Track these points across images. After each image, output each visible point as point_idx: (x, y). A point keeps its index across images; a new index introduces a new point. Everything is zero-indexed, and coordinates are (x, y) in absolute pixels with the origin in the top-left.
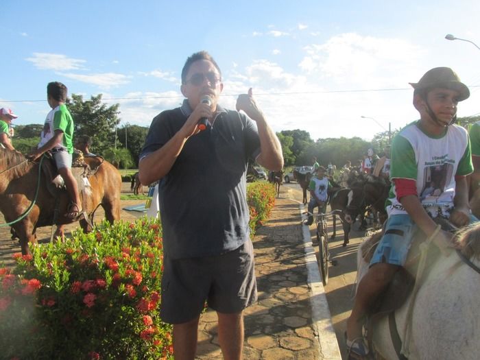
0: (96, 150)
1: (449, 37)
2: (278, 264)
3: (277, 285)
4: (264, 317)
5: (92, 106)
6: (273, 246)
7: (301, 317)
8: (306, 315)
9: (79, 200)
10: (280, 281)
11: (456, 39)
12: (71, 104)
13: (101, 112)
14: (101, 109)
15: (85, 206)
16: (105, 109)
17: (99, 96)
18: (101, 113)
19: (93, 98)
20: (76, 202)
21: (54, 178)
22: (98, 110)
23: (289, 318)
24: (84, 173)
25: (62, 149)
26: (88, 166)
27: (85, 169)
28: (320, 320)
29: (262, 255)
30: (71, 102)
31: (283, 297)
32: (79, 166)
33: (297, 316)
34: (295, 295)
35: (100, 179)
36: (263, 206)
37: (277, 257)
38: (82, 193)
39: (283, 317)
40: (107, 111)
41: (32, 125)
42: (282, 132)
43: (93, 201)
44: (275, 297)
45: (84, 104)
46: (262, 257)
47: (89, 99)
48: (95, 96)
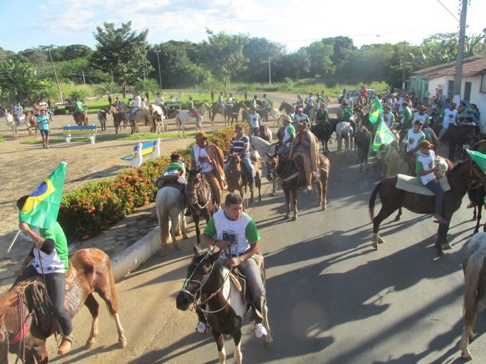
0: (132, 76)
5: (123, 33)
13: (132, 39)
14: (132, 36)
16: (135, 37)
17: (130, 23)
18: (132, 41)
19: (123, 25)
22: (129, 38)
30: (104, 31)
40: (137, 38)
41: (72, 46)
45: (116, 32)
47: (120, 27)
48: (126, 23)
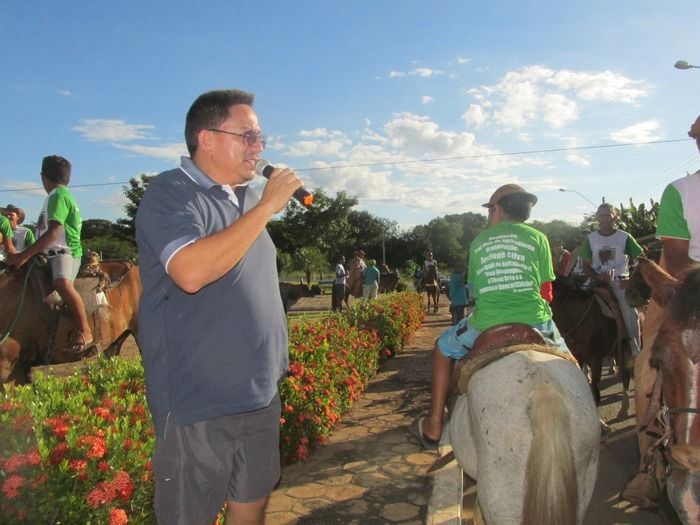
1: (681, 65)
2: (401, 416)
3: (390, 450)
4: (353, 504)
6: (403, 388)
7: (411, 503)
8: (420, 501)
9: (86, 326)
10: (396, 444)
11: (691, 67)
12: (140, 189)
15: (97, 335)
20: (82, 331)
21: (47, 295)
23: (392, 505)
24: (99, 286)
25: (63, 251)
26: (106, 275)
27: (101, 280)
28: (440, 509)
29: (382, 402)
30: (140, 185)
31: (393, 470)
32: (90, 276)
33: (406, 501)
34: (413, 466)
35: (125, 293)
36: (396, 327)
37: (403, 406)
38: (95, 317)
39: (383, 504)
42: (447, 217)
43: (112, 327)
44: (380, 470)
46: (379, 406)
